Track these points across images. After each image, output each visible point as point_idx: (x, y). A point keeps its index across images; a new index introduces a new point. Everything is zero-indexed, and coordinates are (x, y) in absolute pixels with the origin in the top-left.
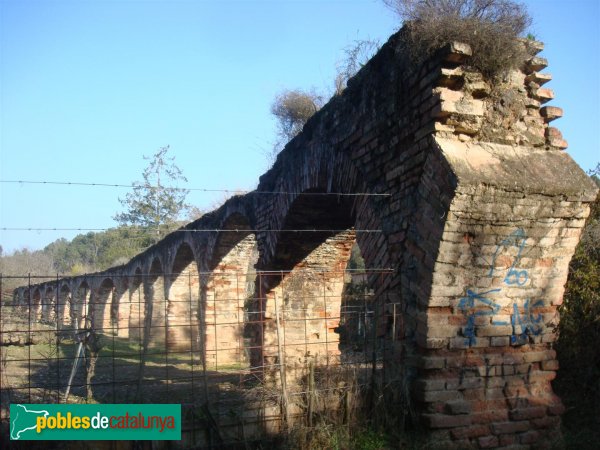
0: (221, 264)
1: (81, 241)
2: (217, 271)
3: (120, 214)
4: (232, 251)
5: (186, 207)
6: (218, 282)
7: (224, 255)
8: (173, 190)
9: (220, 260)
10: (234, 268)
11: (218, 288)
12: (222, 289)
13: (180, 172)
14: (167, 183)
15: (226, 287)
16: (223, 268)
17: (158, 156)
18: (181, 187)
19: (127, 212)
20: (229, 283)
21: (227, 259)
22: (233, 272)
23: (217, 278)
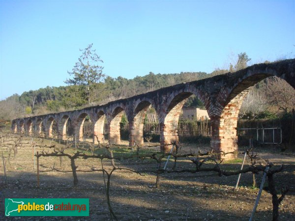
0: (229, 103)
1: (26, 95)
2: (227, 107)
3: (68, 80)
4: (237, 96)
5: (103, 76)
6: (226, 114)
7: (232, 98)
8: (95, 67)
9: (229, 101)
10: (235, 106)
11: (226, 117)
12: (227, 118)
13: (98, 58)
14: (92, 63)
15: (229, 116)
16: (229, 106)
17: (87, 49)
18: (100, 65)
19: (72, 79)
20: (231, 114)
21: (233, 101)
22: (234, 108)
23: (226, 111)
